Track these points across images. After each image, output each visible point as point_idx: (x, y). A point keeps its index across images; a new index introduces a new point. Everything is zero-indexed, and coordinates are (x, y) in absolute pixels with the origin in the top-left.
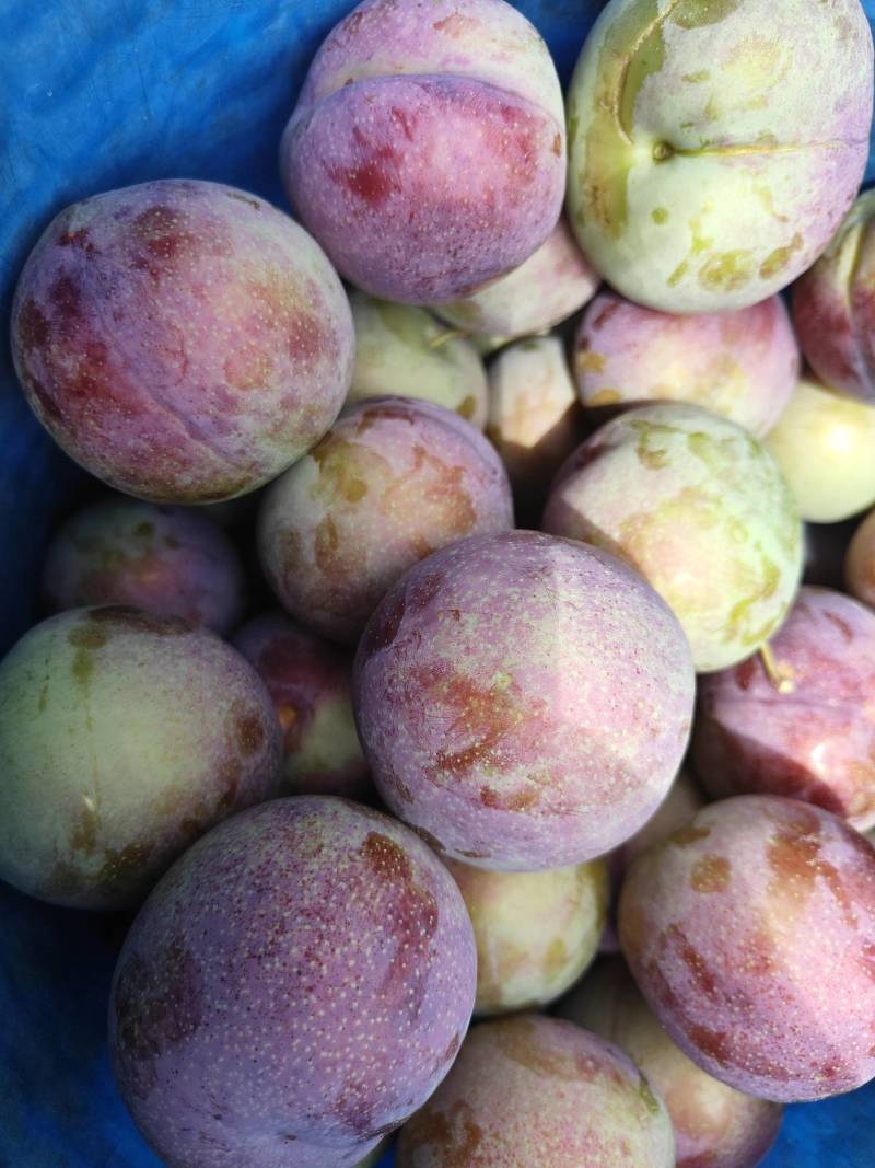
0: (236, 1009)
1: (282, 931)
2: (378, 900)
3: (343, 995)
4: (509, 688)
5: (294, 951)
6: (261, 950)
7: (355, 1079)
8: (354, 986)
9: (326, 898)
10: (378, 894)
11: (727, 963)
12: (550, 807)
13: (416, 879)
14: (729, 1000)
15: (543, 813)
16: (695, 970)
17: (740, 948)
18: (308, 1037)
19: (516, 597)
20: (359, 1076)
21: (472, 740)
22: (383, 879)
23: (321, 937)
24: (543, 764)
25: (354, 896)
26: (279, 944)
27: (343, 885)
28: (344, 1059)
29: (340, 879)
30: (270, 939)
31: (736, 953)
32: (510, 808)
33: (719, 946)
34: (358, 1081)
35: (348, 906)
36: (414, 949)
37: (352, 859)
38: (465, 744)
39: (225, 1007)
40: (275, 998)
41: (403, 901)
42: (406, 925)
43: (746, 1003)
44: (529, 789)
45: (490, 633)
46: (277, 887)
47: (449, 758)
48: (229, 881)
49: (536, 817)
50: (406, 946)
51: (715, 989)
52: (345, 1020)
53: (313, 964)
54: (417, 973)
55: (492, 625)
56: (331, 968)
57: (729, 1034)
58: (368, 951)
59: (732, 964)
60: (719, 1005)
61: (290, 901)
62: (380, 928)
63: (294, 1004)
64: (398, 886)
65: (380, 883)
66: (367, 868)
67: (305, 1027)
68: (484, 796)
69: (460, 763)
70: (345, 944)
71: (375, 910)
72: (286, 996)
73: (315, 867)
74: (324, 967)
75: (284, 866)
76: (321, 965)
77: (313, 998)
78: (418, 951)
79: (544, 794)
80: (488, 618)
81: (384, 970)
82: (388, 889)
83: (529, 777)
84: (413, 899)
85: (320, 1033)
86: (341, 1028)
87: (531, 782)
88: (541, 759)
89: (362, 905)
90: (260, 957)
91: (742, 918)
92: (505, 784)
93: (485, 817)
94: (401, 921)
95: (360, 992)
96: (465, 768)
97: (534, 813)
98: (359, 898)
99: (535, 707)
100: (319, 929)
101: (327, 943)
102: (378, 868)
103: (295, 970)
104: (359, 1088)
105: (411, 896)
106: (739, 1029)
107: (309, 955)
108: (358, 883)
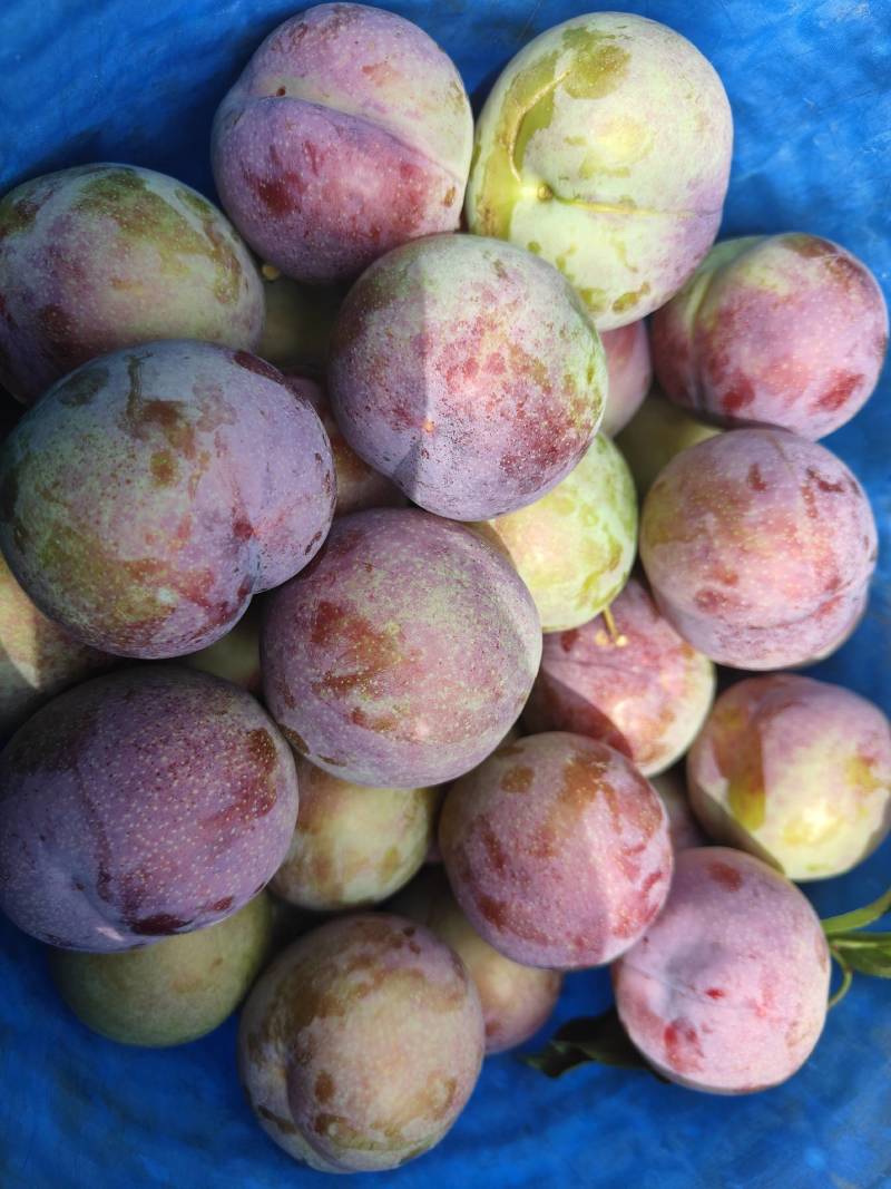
0: (103, 771)
1: (165, 742)
2: (239, 767)
3: (177, 807)
4: (397, 635)
5: (164, 759)
6: (144, 745)
7: (148, 868)
8: (187, 806)
9: (206, 742)
10: (241, 764)
11: (517, 846)
12: (404, 734)
13: (273, 776)
14: (513, 876)
15: (397, 738)
16: (492, 850)
17: (529, 836)
18: (137, 818)
19: (419, 566)
20: (152, 868)
21: (357, 669)
22: (251, 759)
23: (187, 762)
24: (407, 699)
25: (225, 754)
26: (157, 749)
27: (223, 743)
28: (149, 849)
29: (223, 738)
30: (153, 742)
31: (525, 840)
32: (373, 728)
33: (513, 834)
34: (149, 871)
35: (217, 757)
36: (241, 814)
37: (239, 732)
38: (350, 670)
39: (97, 766)
40: (132, 779)
41: (255, 781)
42: (246, 796)
43: (526, 879)
44: (392, 716)
45: (393, 589)
46: (180, 716)
47: (335, 678)
48: (151, 695)
49: (392, 740)
50: (238, 809)
51: (505, 866)
52: (167, 824)
53: (170, 775)
54: (233, 831)
55: (395, 582)
56: (181, 785)
57: (508, 904)
58: (211, 792)
59: (520, 847)
60: (505, 879)
61: (182, 728)
62: (229, 785)
63: (142, 790)
64: (258, 770)
65: (248, 759)
66: (245, 744)
67: (139, 810)
68: (354, 714)
69: (342, 685)
70: (199, 777)
71: (232, 772)
72: (140, 783)
73: (213, 721)
74: (176, 781)
75: (193, 708)
76: (175, 779)
77: (156, 795)
78: (243, 817)
79: (402, 723)
80: (393, 576)
81: (213, 811)
82: (250, 766)
83: (394, 707)
84: (262, 786)
85: (146, 820)
86: (161, 827)
87: (394, 711)
88: (407, 695)
89: (227, 762)
90: (140, 749)
91: (535, 814)
92: (373, 708)
93: (351, 731)
94: (245, 791)
95: (188, 813)
96: (345, 690)
97: (390, 736)
98: (228, 758)
99: (413, 654)
100: (189, 757)
101: (189, 768)
102: (251, 750)
103: (157, 770)
104: (146, 876)
105: (262, 782)
106: (517, 900)
107: (172, 767)
108: (234, 748)
